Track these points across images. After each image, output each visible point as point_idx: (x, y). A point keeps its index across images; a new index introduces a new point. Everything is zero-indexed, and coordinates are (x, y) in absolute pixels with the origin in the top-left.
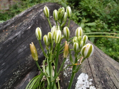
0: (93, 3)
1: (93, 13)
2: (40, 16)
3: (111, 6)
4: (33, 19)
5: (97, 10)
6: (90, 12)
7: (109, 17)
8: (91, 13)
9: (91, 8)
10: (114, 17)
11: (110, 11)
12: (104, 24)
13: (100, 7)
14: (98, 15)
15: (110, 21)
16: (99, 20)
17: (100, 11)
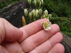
0: (50, 3)
3: (60, 5)
5: (52, 7)
6: (48, 8)
7: (59, 12)
8: (49, 9)
9: (49, 6)
10: (62, 12)
11: (59, 8)
12: (56, 15)
13: (54, 5)
14: (53, 10)
15: (59, 14)
16: (53, 13)
17: (54, 8)
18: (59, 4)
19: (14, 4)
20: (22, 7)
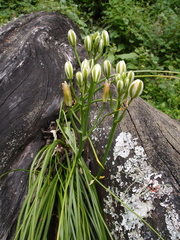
0: (131, 13)
1: (130, 33)
2: (38, 43)
3: (165, 18)
4: (23, 48)
5: (138, 27)
6: (124, 31)
7: (161, 42)
8: (126, 33)
9: (127, 23)
10: (171, 42)
11: (163, 29)
12: (152, 55)
13: (145, 21)
14: (141, 38)
15: (163, 51)
16: (142, 48)
17: (145, 29)
18: (162, 15)
19: (9, 29)
20: (39, 40)
